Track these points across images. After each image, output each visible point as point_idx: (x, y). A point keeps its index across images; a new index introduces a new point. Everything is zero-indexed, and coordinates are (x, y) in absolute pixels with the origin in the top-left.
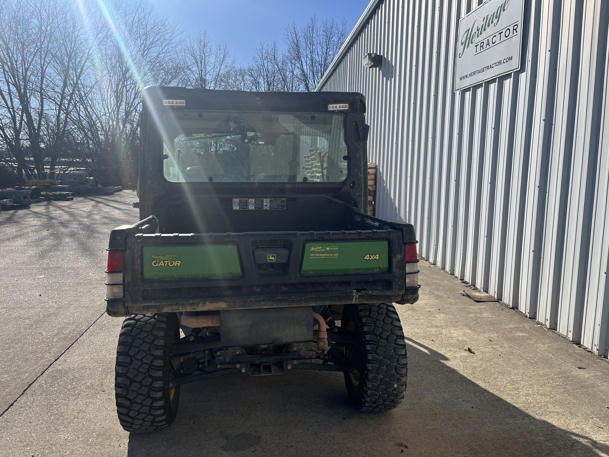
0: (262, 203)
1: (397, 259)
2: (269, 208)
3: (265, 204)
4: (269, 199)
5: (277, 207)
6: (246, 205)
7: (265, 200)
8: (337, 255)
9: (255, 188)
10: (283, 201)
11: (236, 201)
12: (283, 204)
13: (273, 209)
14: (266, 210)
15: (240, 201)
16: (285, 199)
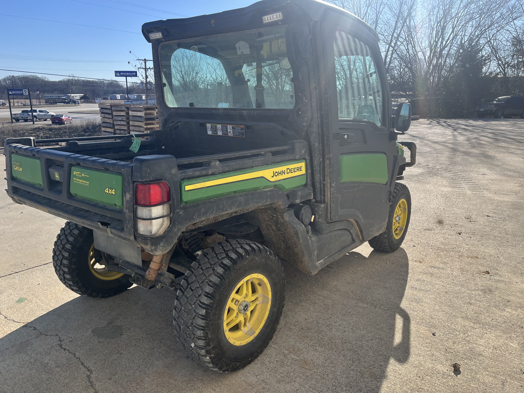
0: (227, 128)
1: (127, 199)
2: (232, 135)
3: (229, 130)
4: (231, 126)
5: (239, 134)
6: (216, 131)
7: (228, 126)
8: (88, 183)
9: (220, 114)
10: (242, 129)
11: (209, 126)
12: (243, 131)
13: (236, 136)
14: (230, 137)
15: (211, 126)
16: (243, 126)
